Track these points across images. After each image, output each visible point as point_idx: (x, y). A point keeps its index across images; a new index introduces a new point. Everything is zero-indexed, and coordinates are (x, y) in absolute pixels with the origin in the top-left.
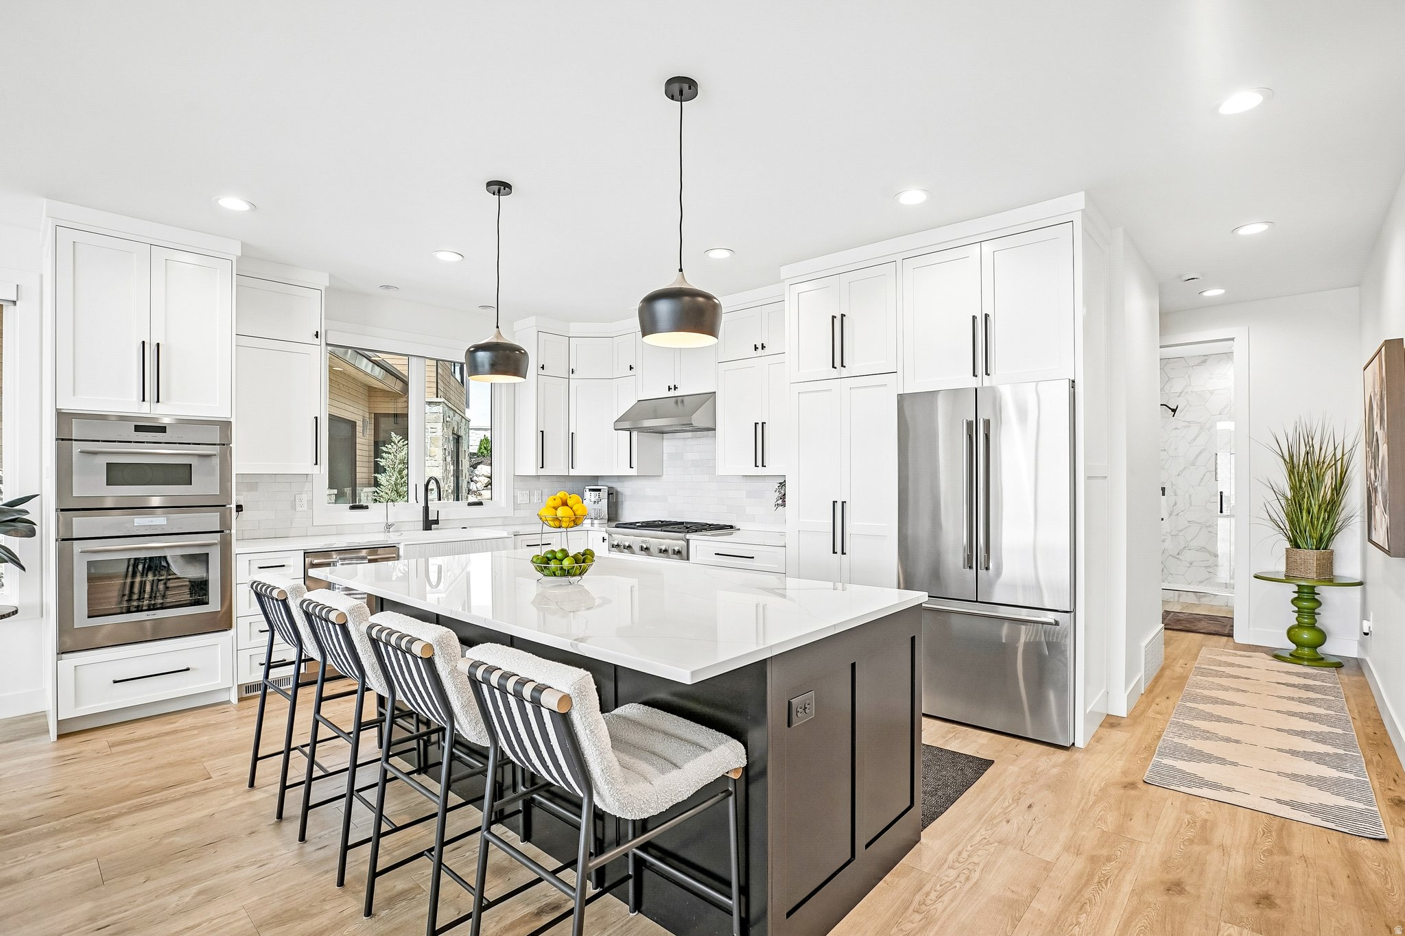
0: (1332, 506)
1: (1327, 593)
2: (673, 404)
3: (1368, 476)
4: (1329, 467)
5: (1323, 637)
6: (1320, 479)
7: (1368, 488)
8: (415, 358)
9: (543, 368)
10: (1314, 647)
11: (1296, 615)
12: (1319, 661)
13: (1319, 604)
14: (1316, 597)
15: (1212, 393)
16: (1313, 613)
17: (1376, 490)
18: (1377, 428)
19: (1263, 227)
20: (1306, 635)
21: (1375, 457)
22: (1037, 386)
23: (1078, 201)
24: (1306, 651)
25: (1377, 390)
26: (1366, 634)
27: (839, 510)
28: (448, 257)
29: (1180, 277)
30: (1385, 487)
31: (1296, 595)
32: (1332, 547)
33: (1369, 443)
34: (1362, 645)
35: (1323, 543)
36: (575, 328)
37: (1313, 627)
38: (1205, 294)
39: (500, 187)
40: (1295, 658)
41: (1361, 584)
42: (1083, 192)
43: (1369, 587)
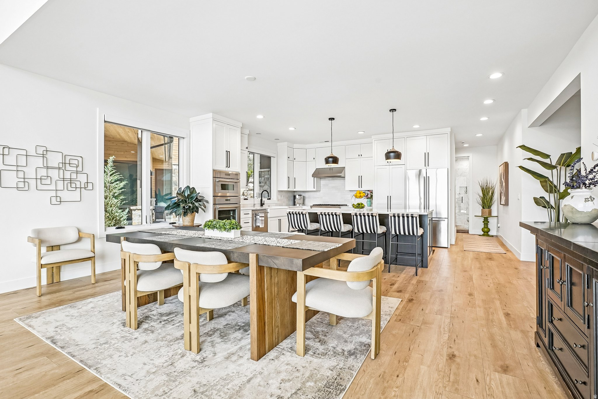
0: (491, 199)
1: (490, 219)
2: (329, 170)
3: (500, 190)
4: (491, 189)
5: (489, 230)
6: (489, 192)
7: (500, 193)
8: (257, 154)
9: (289, 158)
10: (488, 232)
11: (484, 225)
12: (488, 235)
13: (489, 222)
14: (488, 220)
15: (458, 169)
16: (487, 225)
17: (502, 193)
18: (502, 180)
19: (481, 135)
20: (486, 230)
21: (502, 186)
22: (437, 170)
23: (449, 129)
24: (486, 233)
25: (503, 171)
26: (499, 227)
27: (389, 198)
28: (292, 129)
29: (461, 142)
30: (504, 192)
31: (484, 220)
32: (491, 208)
33: (500, 183)
34: (498, 231)
35: (489, 207)
36: (295, 146)
37: (487, 227)
38: (464, 145)
39: (332, 119)
40: (483, 235)
41: (497, 216)
42: (450, 128)
43: (499, 217)
